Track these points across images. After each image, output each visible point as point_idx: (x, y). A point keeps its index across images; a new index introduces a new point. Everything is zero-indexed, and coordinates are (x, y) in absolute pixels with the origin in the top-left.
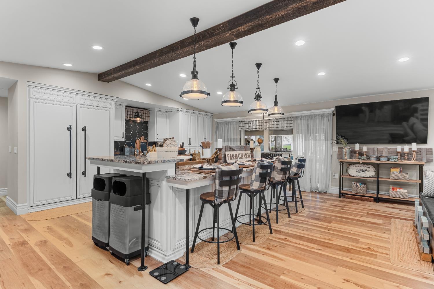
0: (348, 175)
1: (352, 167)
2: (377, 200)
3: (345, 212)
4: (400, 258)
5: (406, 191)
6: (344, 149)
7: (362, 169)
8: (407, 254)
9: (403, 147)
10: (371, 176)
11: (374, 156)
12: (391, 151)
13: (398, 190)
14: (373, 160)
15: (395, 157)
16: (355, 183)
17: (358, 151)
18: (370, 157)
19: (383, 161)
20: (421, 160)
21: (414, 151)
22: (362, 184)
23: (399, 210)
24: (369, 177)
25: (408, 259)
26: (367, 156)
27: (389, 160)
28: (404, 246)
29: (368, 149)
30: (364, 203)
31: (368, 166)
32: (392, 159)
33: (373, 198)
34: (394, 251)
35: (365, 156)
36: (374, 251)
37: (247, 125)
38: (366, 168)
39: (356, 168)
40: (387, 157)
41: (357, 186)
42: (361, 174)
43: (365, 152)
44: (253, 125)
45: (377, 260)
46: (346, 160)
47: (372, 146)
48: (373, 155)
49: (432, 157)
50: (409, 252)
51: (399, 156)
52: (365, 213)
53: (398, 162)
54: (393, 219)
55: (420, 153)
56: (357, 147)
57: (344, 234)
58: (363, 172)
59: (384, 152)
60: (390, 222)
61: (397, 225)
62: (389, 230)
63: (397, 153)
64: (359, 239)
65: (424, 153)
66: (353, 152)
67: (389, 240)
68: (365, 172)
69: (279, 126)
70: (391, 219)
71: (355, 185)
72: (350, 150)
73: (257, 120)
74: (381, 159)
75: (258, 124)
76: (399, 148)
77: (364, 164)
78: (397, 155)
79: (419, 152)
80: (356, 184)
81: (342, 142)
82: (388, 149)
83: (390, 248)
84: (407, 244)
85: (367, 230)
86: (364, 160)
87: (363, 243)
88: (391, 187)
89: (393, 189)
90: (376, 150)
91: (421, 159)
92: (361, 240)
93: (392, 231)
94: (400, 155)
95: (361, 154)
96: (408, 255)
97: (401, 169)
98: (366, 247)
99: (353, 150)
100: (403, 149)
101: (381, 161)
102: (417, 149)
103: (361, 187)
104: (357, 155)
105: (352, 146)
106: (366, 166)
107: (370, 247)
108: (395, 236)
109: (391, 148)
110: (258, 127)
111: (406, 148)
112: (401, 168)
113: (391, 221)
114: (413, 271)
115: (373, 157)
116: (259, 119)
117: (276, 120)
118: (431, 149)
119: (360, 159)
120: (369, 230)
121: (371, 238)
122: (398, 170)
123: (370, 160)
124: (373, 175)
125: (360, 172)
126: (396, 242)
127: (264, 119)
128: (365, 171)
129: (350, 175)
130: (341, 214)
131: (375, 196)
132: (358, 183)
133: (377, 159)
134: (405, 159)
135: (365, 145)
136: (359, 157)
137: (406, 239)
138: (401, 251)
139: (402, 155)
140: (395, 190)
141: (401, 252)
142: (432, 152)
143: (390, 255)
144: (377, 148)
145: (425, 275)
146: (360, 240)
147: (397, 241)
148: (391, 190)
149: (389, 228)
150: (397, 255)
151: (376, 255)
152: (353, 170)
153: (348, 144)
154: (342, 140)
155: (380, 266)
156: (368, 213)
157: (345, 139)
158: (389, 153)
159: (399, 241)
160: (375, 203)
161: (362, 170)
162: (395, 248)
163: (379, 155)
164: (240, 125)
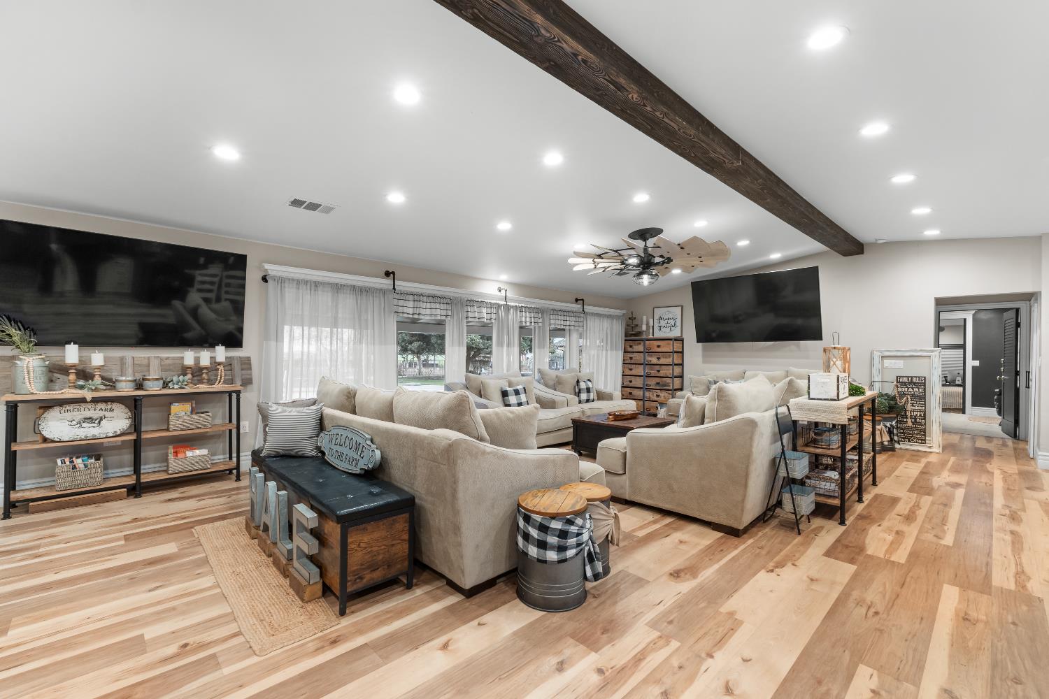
0: (38, 438)
1: (55, 413)
2: (136, 490)
3: (51, 561)
4: (267, 627)
5: (204, 452)
6: (20, 360)
7: (91, 416)
8: (274, 604)
9: (197, 355)
10: (119, 433)
11: (124, 378)
12: (169, 365)
13: (189, 454)
14: (126, 389)
15: (181, 378)
16: (67, 460)
17: (73, 366)
18: (116, 380)
19: (154, 388)
20: (231, 382)
21: (220, 364)
22: (90, 457)
23: (198, 498)
24: (112, 435)
25: (282, 616)
26: (103, 378)
27: (166, 385)
28: (257, 586)
29: (106, 359)
30: (99, 509)
31: (109, 407)
32: (174, 384)
33: (125, 490)
34: (246, 615)
35: (98, 380)
36: (202, 646)
38: (102, 413)
39: (69, 415)
40: (162, 379)
41: (74, 467)
42: (89, 431)
43: (99, 368)
45: (226, 671)
46: (32, 394)
47: (117, 353)
48: (122, 376)
49: (251, 375)
50: (274, 597)
51: (189, 376)
52: (118, 539)
53: (188, 390)
54: (198, 528)
55: (229, 368)
56: (72, 354)
57: (83, 644)
58: (94, 425)
59: (151, 368)
60: (194, 539)
61: (215, 540)
62: (206, 561)
63: (184, 370)
64: (143, 635)
65: (237, 367)
66: (56, 371)
67: (218, 590)
68: (99, 422)
70: (193, 530)
71: (67, 466)
72: (47, 363)
74: (147, 384)
76: (189, 356)
77: (95, 401)
78: (185, 374)
79: (229, 364)
80: (72, 462)
81: (16, 339)
82: (162, 359)
83: (233, 612)
84: (259, 579)
85: (150, 591)
86: (96, 390)
87: (160, 641)
88: (171, 450)
89: (176, 453)
90: (129, 361)
91: (232, 380)
92: (150, 633)
93: (212, 560)
94: (192, 374)
95: (84, 374)
96: (277, 607)
97: (194, 405)
98: (172, 649)
99: (54, 364)
100: (197, 359)
101: (148, 389)
102: (226, 358)
103: (86, 466)
104: (72, 377)
105: (52, 353)
106: (100, 406)
107: (184, 642)
108: (226, 572)
109: (167, 358)
111: (205, 357)
112: (194, 402)
113: (196, 536)
114: (306, 643)
115: (125, 381)
118: (249, 359)
119: (82, 387)
120: (157, 588)
121: (174, 609)
122: (188, 407)
123: (114, 388)
124: (125, 428)
125: (84, 425)
126: (237, 586)
128: (101, 419)
129: (45, 440)
130: (38, 576)
131: (132, 481)
132: (77, 458)
133: (137, 385)
134: (201, 382)
135: (98, 350)
136: (81, 383)
137: (250, 566)
138: (259, 605)
139: (197, 372)
140: (180, 456)
141: (262, 609)
142: (250, 364)
143: (242, 631)
144: (133, 358)
145: (330, 637)
146: (147, 637)
147: (236, 583)
148: (171, 456)
149: (201, 555)
150: (257, 620)
151: (214, 656)
152: (58, 424)
153: (36, 345)
154: (13, 331)
155: (239, 683)
156: (126, 538)
157: (25, 330)
158: (164, 368)
159: (241, 581)
160: (132, 501)
161: (90, 420)
162: (244, 605)
163: (139, 376)
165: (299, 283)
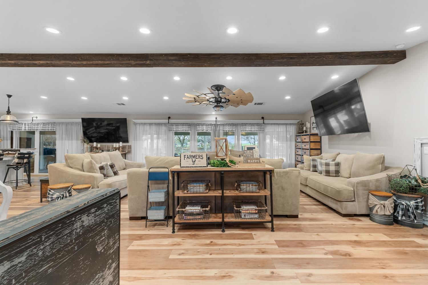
9: (116, 145)
37: (17, 126)
44: (22, 126)
56: (95, 144)
65: (127, 148)
69: (44, 129)
73: (26, 122)
75: (27, 126)
91: (126, 151)
110: (27, 128)
116: (28, 122)
117: (42, 124)
118: (131, 146)
127: (33, 122)
164: (10, 126)
165: (140, 124)
